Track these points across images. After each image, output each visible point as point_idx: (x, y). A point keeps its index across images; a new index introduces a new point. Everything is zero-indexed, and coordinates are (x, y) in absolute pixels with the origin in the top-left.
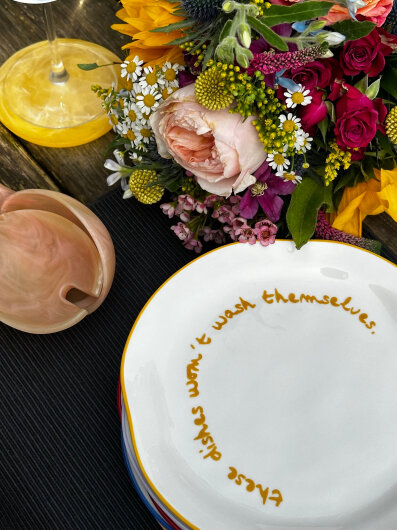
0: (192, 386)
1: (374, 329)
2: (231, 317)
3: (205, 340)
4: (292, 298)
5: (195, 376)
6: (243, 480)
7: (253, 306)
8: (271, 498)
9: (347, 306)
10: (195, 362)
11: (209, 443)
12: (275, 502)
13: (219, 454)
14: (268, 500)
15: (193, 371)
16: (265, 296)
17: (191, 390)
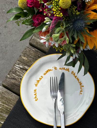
0: (46, 73)
1: (80, 94)
2: (64, 69)
3: (56, 69)
4: (76, 77)
5: (48, 72)
6: (35, 93)
7: (69, 71)
8: (36, 99)
9: (81, 87)
10: (50, 70)
11: (37, 83)
12: (35, 100)
13: (37, 86)
14: (35, 99)
15: (48, 71)
16: (73, 72)
17: (45, 73)
